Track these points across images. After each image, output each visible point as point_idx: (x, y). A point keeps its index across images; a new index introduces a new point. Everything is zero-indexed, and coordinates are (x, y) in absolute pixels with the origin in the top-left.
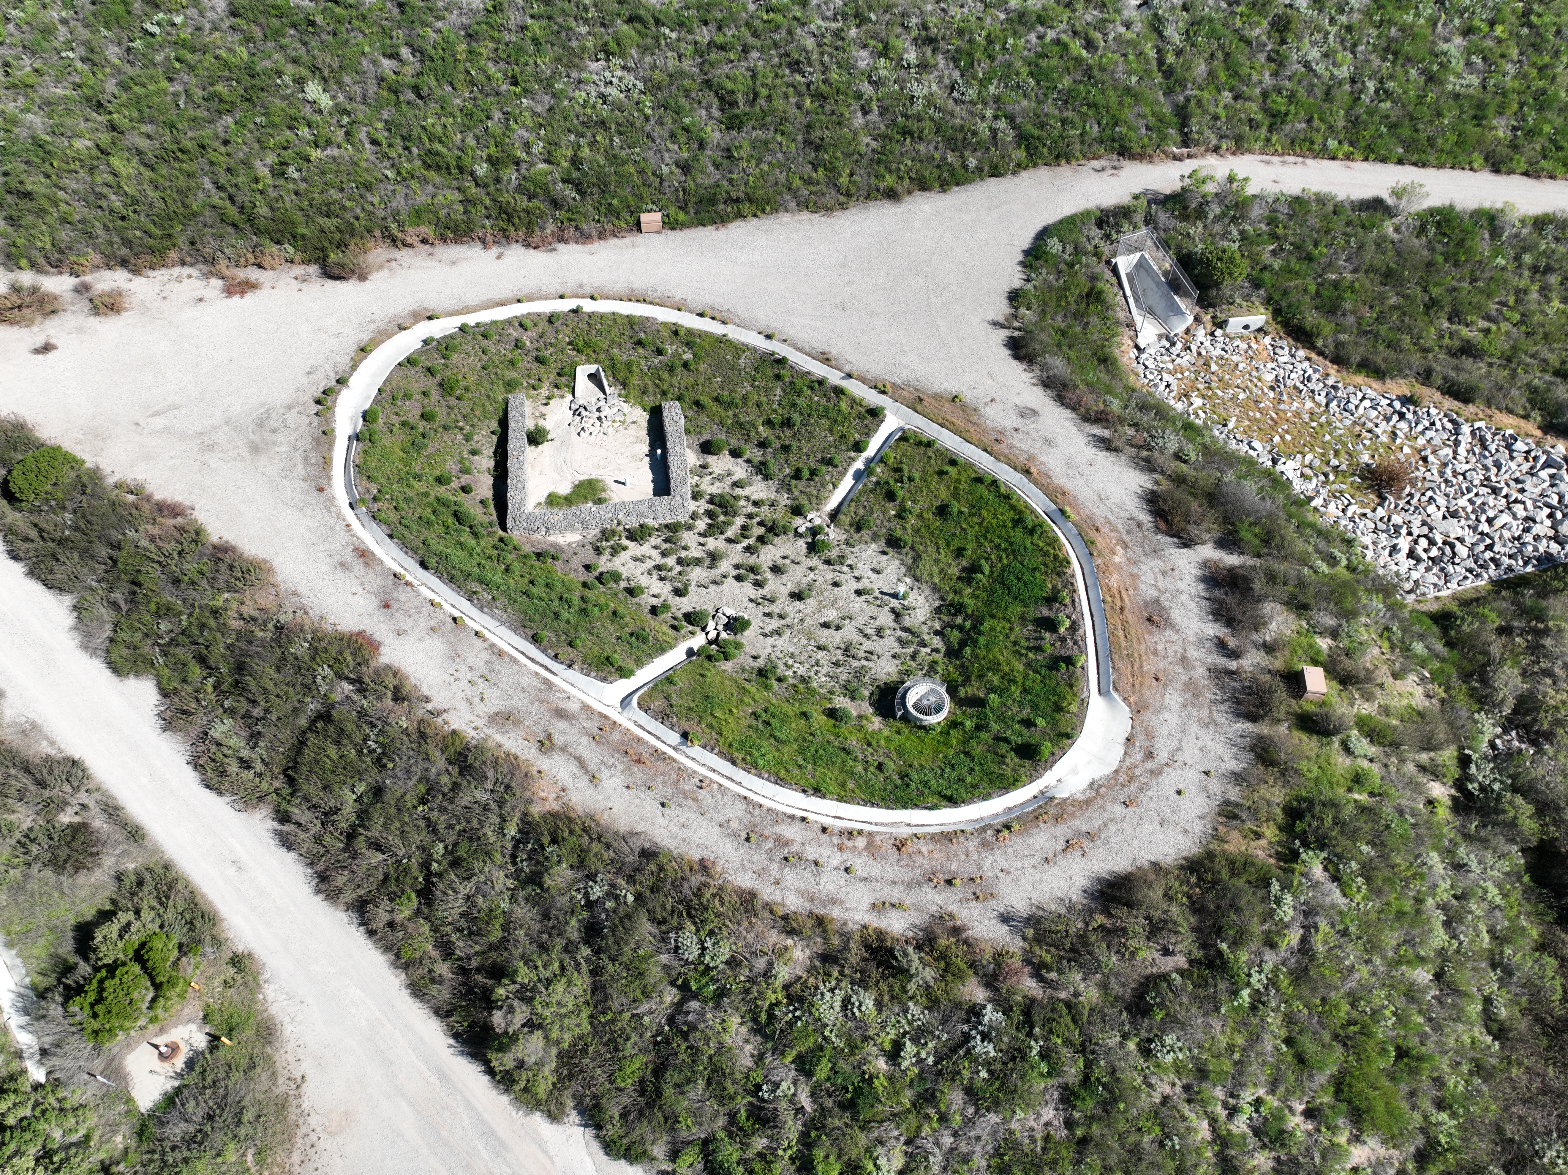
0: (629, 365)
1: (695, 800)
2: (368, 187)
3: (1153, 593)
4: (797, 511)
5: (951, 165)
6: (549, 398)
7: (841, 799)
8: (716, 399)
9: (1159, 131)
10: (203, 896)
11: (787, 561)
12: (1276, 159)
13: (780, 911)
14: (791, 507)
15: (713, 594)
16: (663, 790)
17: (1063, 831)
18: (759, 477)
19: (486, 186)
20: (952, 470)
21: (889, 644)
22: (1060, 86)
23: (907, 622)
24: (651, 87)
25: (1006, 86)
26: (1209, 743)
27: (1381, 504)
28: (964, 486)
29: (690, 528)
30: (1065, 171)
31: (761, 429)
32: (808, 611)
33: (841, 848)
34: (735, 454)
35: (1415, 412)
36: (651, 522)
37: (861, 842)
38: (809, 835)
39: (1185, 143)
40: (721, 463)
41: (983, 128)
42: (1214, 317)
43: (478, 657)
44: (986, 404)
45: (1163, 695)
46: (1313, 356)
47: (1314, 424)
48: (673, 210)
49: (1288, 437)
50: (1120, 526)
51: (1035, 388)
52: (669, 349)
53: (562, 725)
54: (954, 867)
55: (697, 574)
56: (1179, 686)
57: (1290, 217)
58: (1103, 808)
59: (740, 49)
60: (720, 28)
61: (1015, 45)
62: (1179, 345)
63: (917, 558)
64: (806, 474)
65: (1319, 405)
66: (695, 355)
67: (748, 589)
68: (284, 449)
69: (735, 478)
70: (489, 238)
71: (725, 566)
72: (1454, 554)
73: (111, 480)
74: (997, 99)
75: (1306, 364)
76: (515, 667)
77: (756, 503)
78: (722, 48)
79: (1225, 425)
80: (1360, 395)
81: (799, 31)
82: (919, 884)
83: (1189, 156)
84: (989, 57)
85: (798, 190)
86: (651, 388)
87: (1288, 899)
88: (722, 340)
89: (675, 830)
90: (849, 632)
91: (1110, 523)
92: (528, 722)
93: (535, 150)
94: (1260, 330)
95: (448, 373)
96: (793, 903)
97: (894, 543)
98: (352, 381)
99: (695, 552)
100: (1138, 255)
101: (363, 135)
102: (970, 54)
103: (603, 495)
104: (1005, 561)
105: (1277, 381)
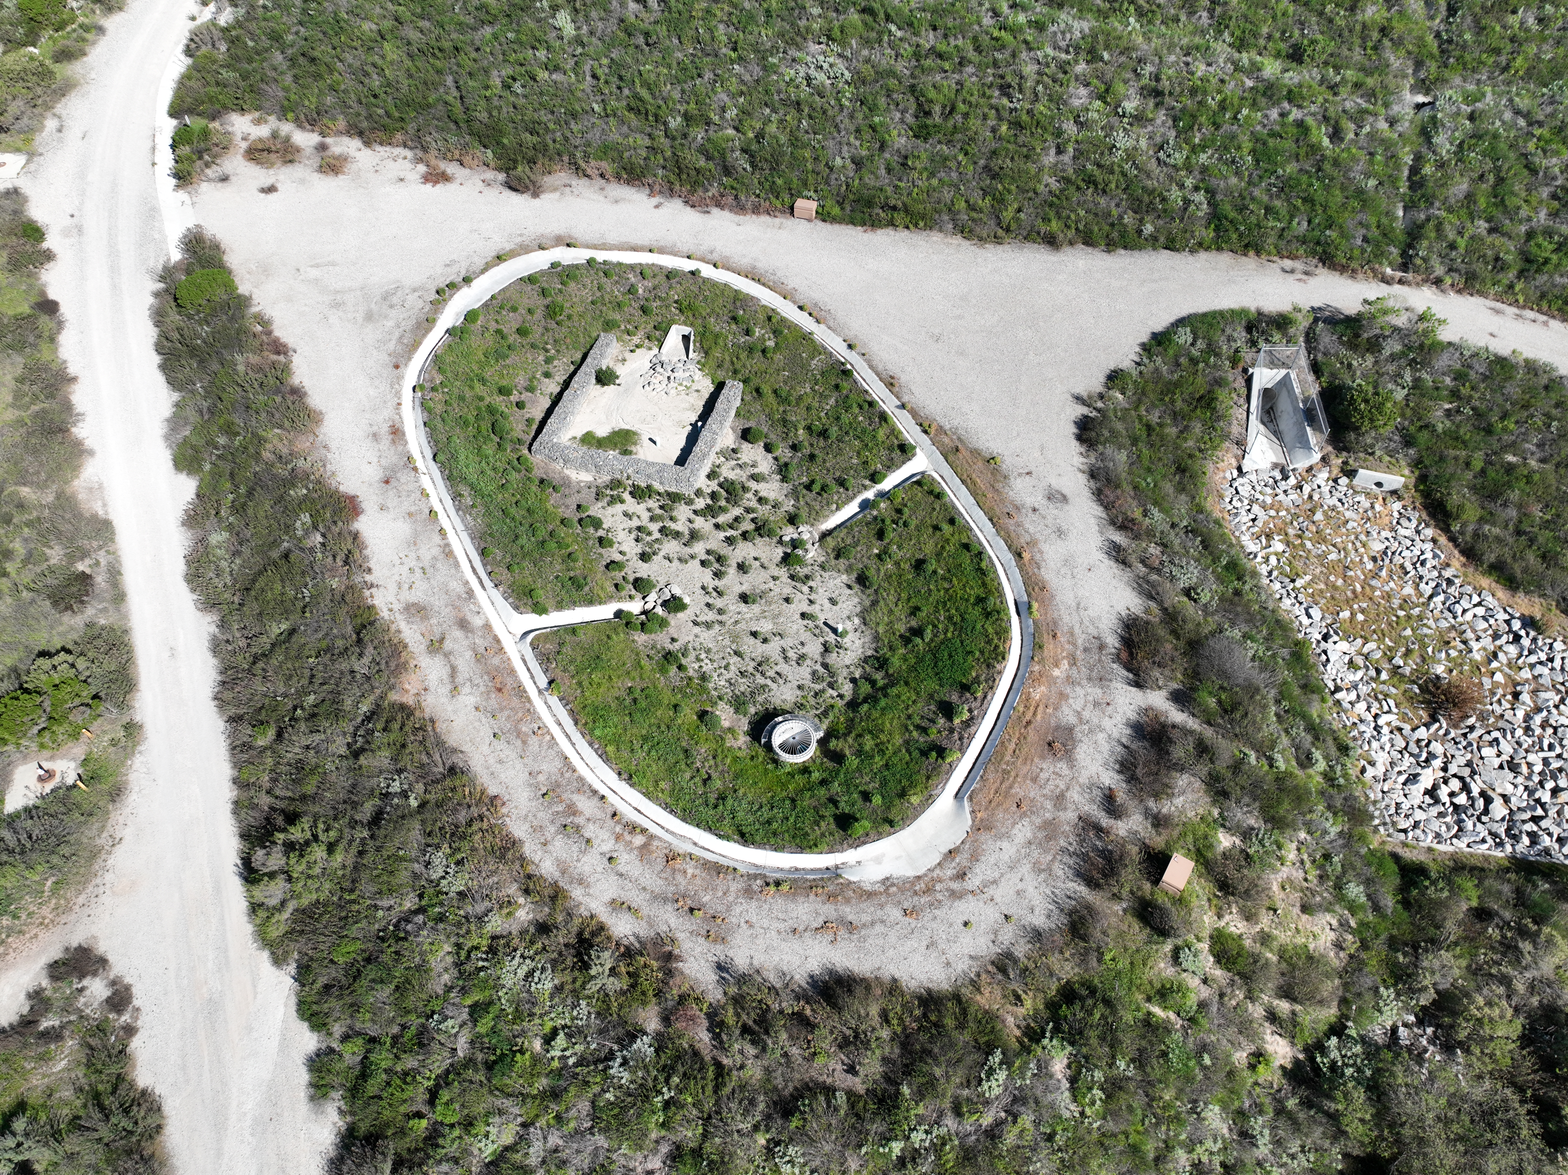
0: (717, 336)
1: (524, 742)
2: (574, 115)
3: (1072, 719)
4: (792, 520)
5: (1125, 226)
6: (637, 346)
7: (647, 795)
8: (775, 392)
9: (1377, 245)
10: (136, 666)
11: (757, 563)
12: (1513, 310)
13: (531, 869)
14: (790, 514)
15: (673, 569)
16: (503, 722)
17: (829, 910)
18: (779, 477)
19: (674, 139)
20: (946, 528)
21: (803, 674)
22: (1280, 172)
23: (832, 659)
24: (859, 80)
25: (1220, 159)
26: (1031, 889)
27: (1427, 726)
28: (950, 548)
29: (690, 502)
30: (1250, 262)
31: (801, 432)
32: (748, 616)
33: (618, 838)
34: (768, 448)
35: (1534, 640)
36: (657, 486)
37: (639, 840)
38: (599, 814)
39: (1404, 267)
40: (752, 453)
41: (1175, 195)
42: (1345, 463)
43: (429, 549)
44: (1020, 475)
45: (1015, 823)
46: (1443, 540)
47: (1401, 613)
48: (829, 203)
49: (1360, 617)
50: (1080, 642)
51: (1080, 475)
52: (757, 332)
53: (458, 634)
54: (706, 899)
55: (671, 547)
56: (1038, 821)
57: (1485, 378)
58: (882, 906)
59: (957, 60)
60: (946, 36)
61: (1248, 117)
62: (1292, 481)
63: (874, 603)
64: (816, 487)
65: (1421, 595)
66: (777, 344)
67: (706, 577)
68: (390, 324)
69: (756, 471)
70: (657, 187)
71: (699, 548)
72: (1486, 811)
73: (254, 310)
74: (1204, 169)
75: (1429, 546)
76: (453, 571)
77: (761, 500)
78: (940, 56)
79: (1293, 581)
80: (1476, 599)
81: (1024, 55)
82: (665, 900)
83: (1401, 282)
84: (1214, 124)
85: (959, 212)
86: (727, 364)
87: (1002, 1075)
88: (807, 337)
89: (491, 761)
90: (773, 649)
91: (1072, 634)
92: (434, 621)
93: (728, 115)
94: (1394, 492)
95: (559, 299)
96: (547, 868)
97: (862, 580)
98: (475, 283)
99: (680, 526)
100: (1283, 372)
101: (587, 68)
102: (1194, 117)
103: (633, 448)
104: (949, 635)
105: (1385, 553)
